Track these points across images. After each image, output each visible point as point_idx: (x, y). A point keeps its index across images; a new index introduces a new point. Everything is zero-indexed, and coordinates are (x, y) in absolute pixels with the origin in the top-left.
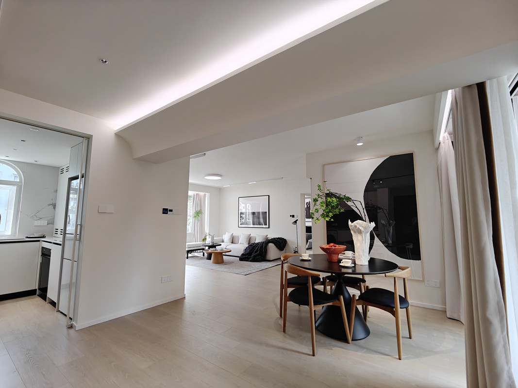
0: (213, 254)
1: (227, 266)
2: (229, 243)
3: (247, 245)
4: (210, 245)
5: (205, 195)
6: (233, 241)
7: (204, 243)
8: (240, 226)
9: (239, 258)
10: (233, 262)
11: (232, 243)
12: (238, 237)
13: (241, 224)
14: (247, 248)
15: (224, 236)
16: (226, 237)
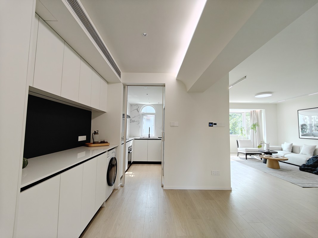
0: (268, 160)
1: (283, 173)
2: (288, 152)
3: (311, 157)
4: (266, 151)
5: (261, 111)
6: (293, 150)
7: (260, 149)
8: (301, 137)
9: (298, 167)
10: (291, 170)
11: (292, 152)
12: (299, 148)
13: (302, 136)
14: (310, 159)
15: (282, 145)
16: (285, 146)
